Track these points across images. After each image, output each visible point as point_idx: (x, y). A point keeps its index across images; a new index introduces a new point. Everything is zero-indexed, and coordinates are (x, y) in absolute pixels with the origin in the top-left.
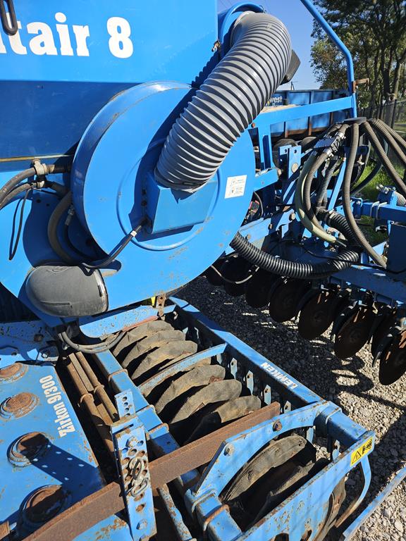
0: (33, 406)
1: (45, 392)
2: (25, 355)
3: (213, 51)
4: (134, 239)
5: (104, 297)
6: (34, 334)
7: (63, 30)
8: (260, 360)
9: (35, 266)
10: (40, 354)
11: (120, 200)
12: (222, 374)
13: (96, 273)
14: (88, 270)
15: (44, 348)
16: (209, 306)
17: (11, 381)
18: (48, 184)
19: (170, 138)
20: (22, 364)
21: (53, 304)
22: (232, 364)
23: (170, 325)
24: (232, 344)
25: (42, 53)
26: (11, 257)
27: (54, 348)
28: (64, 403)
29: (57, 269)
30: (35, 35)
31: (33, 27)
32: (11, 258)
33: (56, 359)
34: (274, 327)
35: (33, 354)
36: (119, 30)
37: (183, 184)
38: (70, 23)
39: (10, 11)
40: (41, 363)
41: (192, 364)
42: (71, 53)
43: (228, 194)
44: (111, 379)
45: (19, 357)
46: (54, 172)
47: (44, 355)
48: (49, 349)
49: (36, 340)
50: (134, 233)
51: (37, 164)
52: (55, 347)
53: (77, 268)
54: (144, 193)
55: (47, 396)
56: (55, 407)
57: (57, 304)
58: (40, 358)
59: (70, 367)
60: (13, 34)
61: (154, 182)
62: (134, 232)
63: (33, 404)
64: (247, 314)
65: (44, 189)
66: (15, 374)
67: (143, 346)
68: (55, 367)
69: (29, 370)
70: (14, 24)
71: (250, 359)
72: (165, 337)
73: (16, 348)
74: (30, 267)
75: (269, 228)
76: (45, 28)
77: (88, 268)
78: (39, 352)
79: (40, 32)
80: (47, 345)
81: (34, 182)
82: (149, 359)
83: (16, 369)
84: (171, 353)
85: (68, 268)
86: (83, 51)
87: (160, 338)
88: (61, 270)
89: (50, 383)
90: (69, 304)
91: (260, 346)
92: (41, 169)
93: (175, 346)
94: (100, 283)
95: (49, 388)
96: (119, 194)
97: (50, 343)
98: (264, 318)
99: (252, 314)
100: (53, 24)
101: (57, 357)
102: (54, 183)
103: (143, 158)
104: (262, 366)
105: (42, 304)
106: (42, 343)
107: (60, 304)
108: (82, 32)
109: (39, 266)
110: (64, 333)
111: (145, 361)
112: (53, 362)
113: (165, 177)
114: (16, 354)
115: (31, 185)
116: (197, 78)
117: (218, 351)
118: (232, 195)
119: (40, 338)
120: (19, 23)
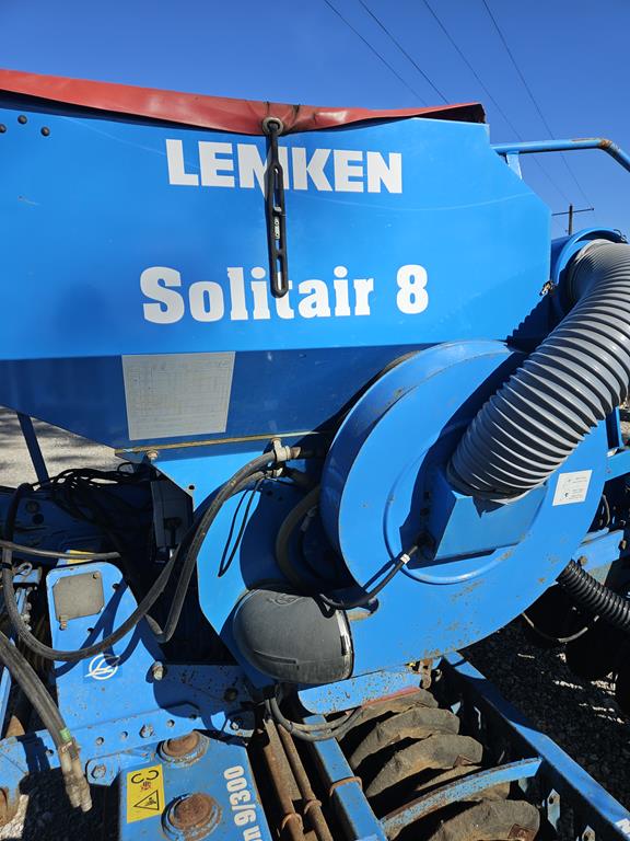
0: (213, 825)
1: (232, 798)
2: (207, 721)
3: (541, 294)
4: (405, 567)
5: (347, 657)
6: (225, 688)
7: (341, 287)
8: (612, 811)
9: (250, 587)
10: (229, 722)
11: (390, 508)
12: (534, 821)
13: (338, 615)
14: (328, 608)
15: (235, 712)
16: (490, 655)
17: (182, 765)
18: (287, 472)
19: (478, 423)
20: (201, 735)
21: (270, 658)
22: (551, 801)
23: (431, 695)
24: (553, 763)
25: (312, 316)
26: (221, 573)
27: (250, 715)
28: (260, 830)
29: (283, 598)
30: (306, 295)
31: (304, 287)
32: (220, 575)
33: (249, 733)
34: (619, 720)
35: (218, 720)
36: (412, 280)
37: (494, 491)
38: (350, 278)
39: (282, 270)
40: (228, 739)
41: (477, 790)
42: (347, 312)
43: (559, 499)
44: (335, 793)
45: (199, 723)
46: (299, 458)
47: (234, 725)
48: (242, 714)
49: (227, 698)
50: (406, 558)
51: (277, 444)
52: (252, 713)
53: (311, 601)
54: (426, 496)
55: (234, 808)
56: (246, 833)
57: (277, 660)
58: (228, 730)
59: (268, 749)
60: (281, 296)
61: (449, 486)
62: (405, 556)
63: (214, 820)
64: (563, 683)
65: (280, 479)
66: (190, 752)
67: (387, 732)
68: (247, 748)
69: (210, 749)
70: (284, 285)
71: (592, 802)
72: (424, 719)
73: (197, 707)
74: (243, 588)
75: (620, 547)
76: (320, 286)
77: (329, 604)
78: (227, 718)
79: (313, 291)
80: (239, 707)
81: (270, 469)
82: (398, 763)
83: (192, 744)
84: (437, 756)
85: (298, 599)
86: (363, 309)
87: (417, 721)
88: (289, 601)
89: (238, 781)
90: (295, 662)
91: (594, 757)
92: (283, 453)
93: (443, 745)
94: (344, 632)
95: (238, 792)
96: (390, 499)
97: (245, 705)
98: (600, 698)
99: (572, 686)
100: (329, 280)
101: (252, 731)
102: (294, 470)
103: (432, 450)
104: (618, 824)
105: (256, 656)
106: (234, 704)
107: (281, 660)
108: (364, 287)
109: (256, 588)
110: (274, 700)
111: (391, 765)
112: (245, 739)
113: (466, 480)
114: (195, 717)
115: (265, 473)
116: (515, 331)
117: (525, 770)
118: (566, 501)
119: (232, 697)
120: (290, 283)
